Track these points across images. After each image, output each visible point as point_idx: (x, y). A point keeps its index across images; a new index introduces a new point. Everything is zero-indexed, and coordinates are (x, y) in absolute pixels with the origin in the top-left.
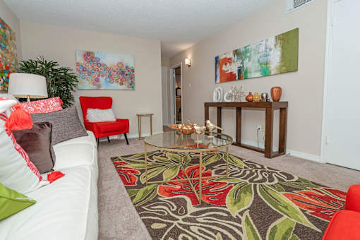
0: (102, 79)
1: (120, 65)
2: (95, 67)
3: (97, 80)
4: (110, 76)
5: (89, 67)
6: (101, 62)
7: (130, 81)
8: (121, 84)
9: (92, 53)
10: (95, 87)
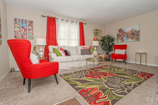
0: (124, 38)
1: (132, 31)
2: (122, 34)
3: (123, 38)
4: (128, 36)
5: (120, 34)
6: (124, 31)
7: (137, 37)
8: (132, 39)
9: (122, 29)
10: (122, 41)
